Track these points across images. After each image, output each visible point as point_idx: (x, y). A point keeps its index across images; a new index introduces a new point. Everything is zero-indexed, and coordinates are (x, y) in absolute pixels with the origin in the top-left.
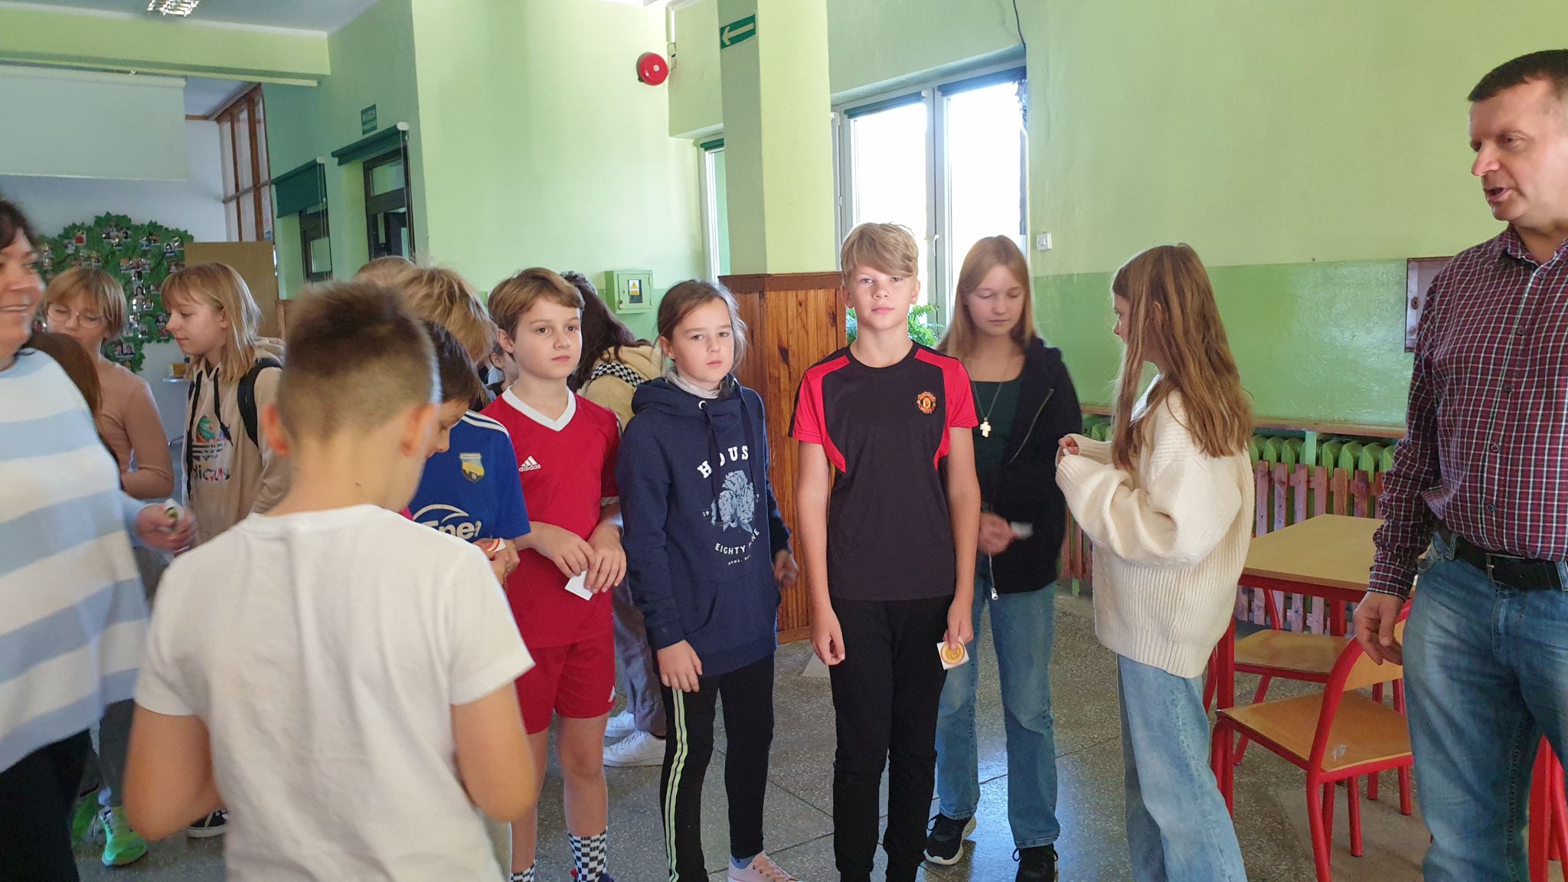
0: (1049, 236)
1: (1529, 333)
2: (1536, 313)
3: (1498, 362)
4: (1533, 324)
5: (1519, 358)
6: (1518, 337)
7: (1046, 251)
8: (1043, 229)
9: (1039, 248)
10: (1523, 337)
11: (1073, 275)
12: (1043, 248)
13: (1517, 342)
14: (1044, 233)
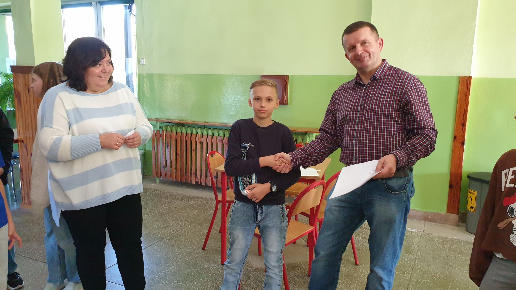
0: (144, 60)
1: (364, 104)
2: (366, 99)
3: (356, 114)
4: (365, 102)
5: (362, 112)
6: (361, 106)
7: (143, 65)
8: (142, 57)
9: (141, 63)
10: (363, 106)
11: (154, 74)
12: (142, 64)
13: (361, 107)
14: (142, 58)
